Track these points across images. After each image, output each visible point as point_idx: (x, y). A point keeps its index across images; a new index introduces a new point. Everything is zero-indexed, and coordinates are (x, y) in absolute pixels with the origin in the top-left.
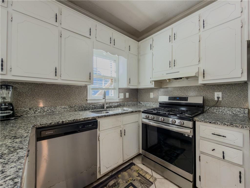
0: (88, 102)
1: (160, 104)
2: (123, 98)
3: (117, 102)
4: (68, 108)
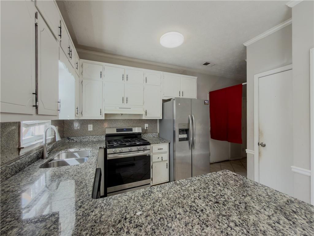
1: (106, 136)
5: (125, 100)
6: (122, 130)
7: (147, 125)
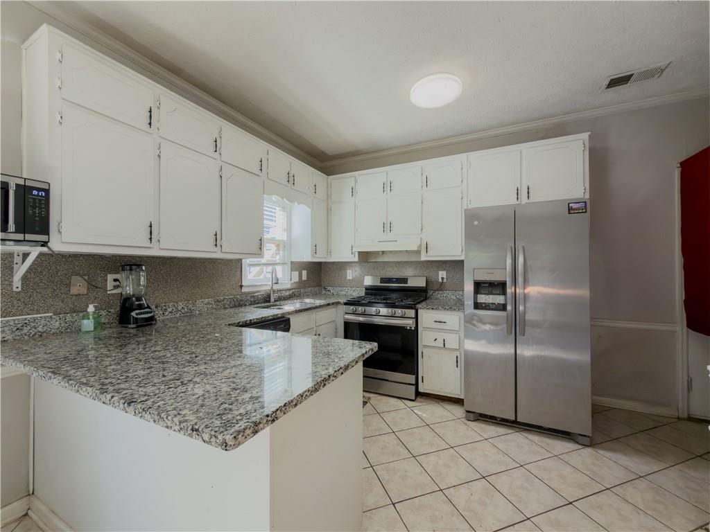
0: (244, 290)
1: (366, 289)
2: (297, 280)
3: (290, 290)
4: (213, 302)
5: (387, 227)
6: (389, 280)
7: (444, 273)
